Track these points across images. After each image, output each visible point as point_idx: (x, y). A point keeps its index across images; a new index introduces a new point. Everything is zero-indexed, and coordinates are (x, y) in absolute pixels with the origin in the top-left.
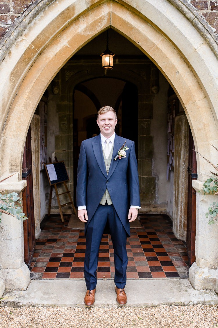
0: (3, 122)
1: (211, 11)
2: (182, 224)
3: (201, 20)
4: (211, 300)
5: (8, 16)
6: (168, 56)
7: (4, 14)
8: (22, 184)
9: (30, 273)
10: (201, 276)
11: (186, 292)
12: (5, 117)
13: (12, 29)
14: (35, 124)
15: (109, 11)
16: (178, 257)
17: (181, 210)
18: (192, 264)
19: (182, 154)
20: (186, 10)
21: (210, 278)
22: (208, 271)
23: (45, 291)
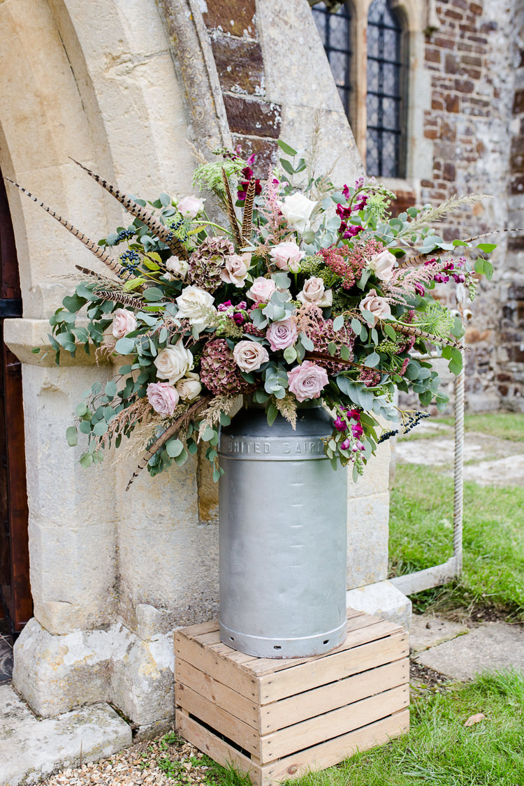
4: (104, 742)
10: (58, 664)
11: (9, 739)
18: (23, 627)
21: (90, 663)
22: (81, 642)
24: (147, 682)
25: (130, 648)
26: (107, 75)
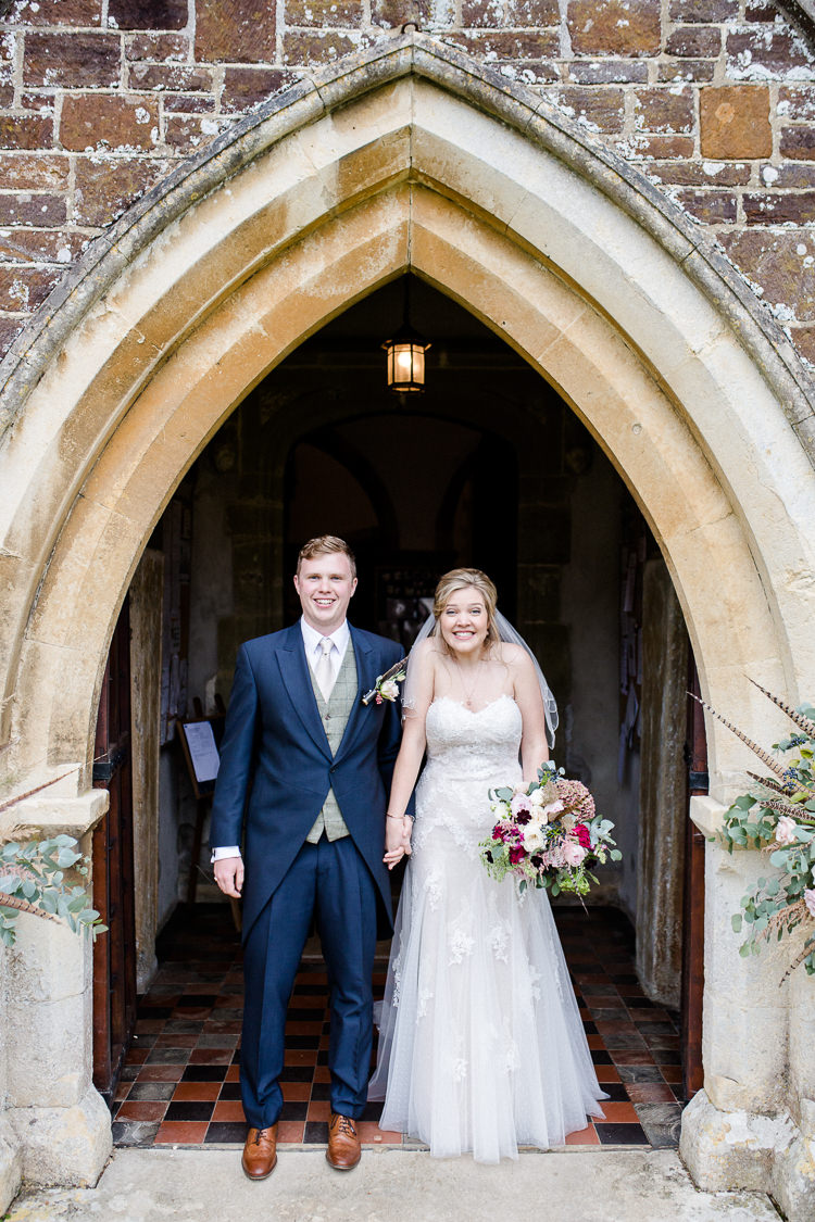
0: (33, 587)
1: (745, 229)
2: (668, 945)
3: (711, 257)
5: (60, 235)
6: (603, 373)
7: (46, 229)
8: (93, 804)
9: (113, 1125)
10: (720, 1140)
11: (666, 1200)
12: (40, 571)
13: (71, 278)
14: (146, 582)
15: (403, 219)
16: (647, 1068)
17: (664, 896)
18: (693, 1095)
19: (665, 695)
20: (660, 224)
21: (752, 1147)
22: (745, 1124)
23: (162, 1191)
24: (803, 1181)
25: (792, 1142)
26: (789, 588)
